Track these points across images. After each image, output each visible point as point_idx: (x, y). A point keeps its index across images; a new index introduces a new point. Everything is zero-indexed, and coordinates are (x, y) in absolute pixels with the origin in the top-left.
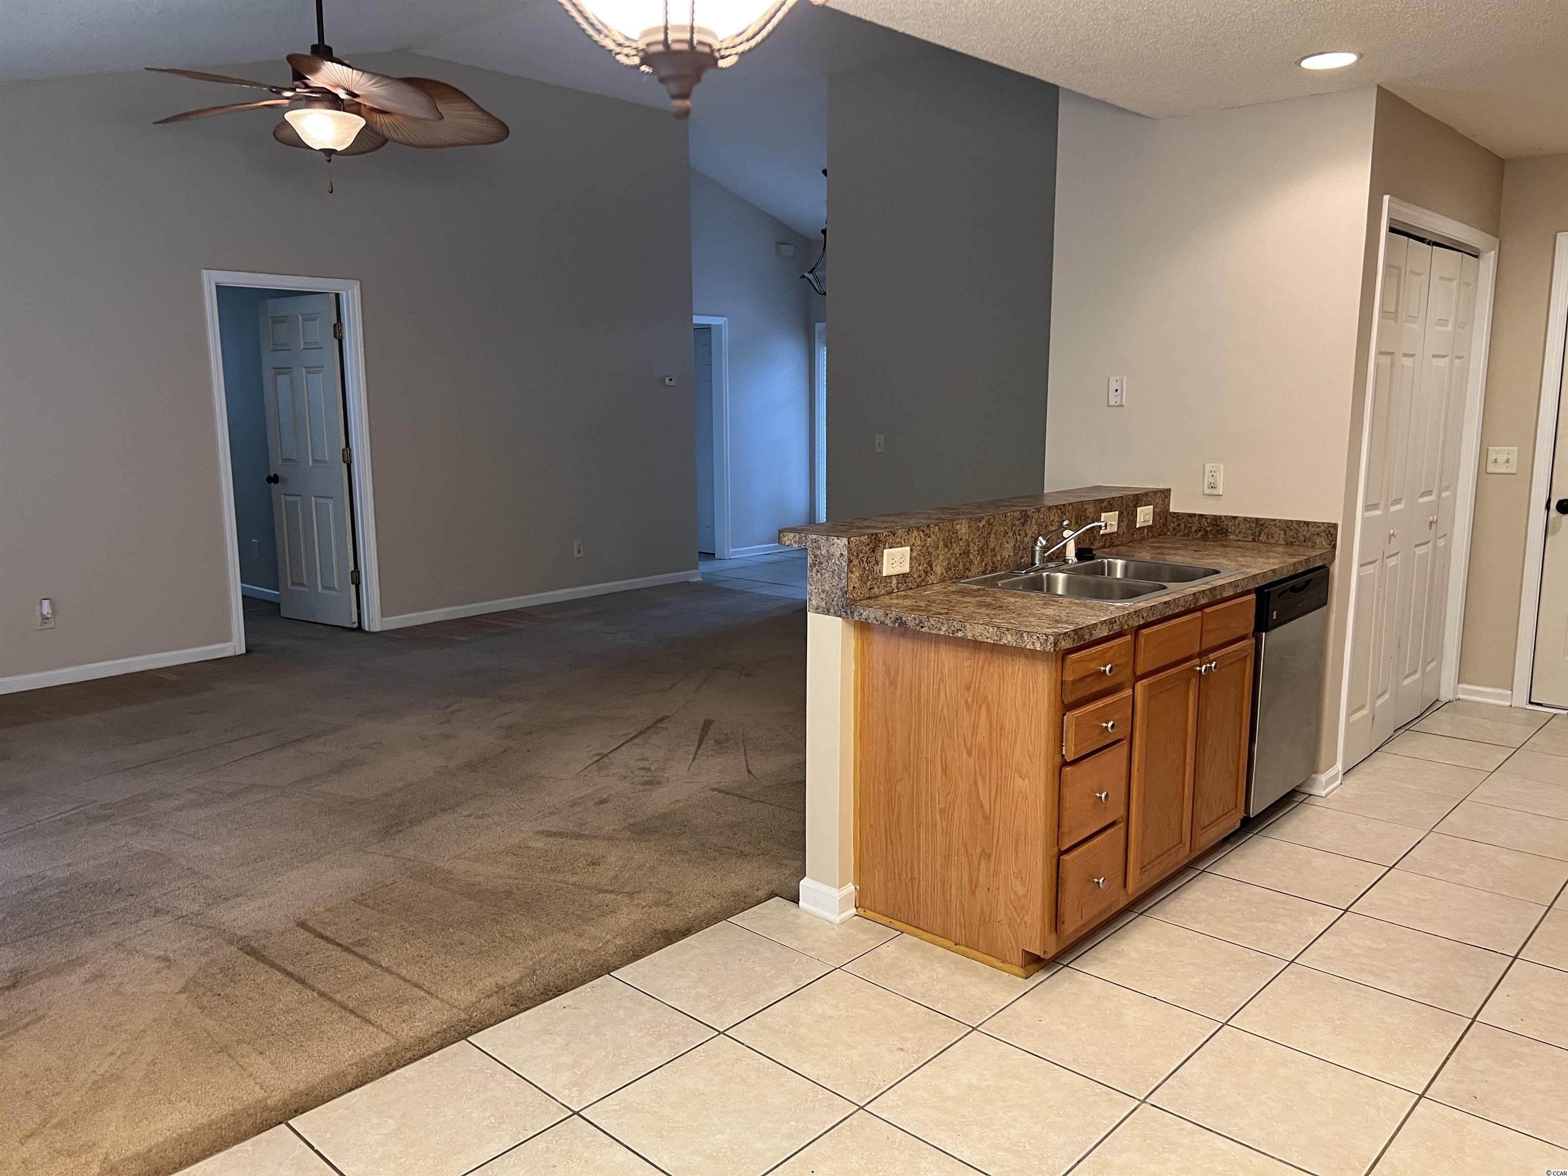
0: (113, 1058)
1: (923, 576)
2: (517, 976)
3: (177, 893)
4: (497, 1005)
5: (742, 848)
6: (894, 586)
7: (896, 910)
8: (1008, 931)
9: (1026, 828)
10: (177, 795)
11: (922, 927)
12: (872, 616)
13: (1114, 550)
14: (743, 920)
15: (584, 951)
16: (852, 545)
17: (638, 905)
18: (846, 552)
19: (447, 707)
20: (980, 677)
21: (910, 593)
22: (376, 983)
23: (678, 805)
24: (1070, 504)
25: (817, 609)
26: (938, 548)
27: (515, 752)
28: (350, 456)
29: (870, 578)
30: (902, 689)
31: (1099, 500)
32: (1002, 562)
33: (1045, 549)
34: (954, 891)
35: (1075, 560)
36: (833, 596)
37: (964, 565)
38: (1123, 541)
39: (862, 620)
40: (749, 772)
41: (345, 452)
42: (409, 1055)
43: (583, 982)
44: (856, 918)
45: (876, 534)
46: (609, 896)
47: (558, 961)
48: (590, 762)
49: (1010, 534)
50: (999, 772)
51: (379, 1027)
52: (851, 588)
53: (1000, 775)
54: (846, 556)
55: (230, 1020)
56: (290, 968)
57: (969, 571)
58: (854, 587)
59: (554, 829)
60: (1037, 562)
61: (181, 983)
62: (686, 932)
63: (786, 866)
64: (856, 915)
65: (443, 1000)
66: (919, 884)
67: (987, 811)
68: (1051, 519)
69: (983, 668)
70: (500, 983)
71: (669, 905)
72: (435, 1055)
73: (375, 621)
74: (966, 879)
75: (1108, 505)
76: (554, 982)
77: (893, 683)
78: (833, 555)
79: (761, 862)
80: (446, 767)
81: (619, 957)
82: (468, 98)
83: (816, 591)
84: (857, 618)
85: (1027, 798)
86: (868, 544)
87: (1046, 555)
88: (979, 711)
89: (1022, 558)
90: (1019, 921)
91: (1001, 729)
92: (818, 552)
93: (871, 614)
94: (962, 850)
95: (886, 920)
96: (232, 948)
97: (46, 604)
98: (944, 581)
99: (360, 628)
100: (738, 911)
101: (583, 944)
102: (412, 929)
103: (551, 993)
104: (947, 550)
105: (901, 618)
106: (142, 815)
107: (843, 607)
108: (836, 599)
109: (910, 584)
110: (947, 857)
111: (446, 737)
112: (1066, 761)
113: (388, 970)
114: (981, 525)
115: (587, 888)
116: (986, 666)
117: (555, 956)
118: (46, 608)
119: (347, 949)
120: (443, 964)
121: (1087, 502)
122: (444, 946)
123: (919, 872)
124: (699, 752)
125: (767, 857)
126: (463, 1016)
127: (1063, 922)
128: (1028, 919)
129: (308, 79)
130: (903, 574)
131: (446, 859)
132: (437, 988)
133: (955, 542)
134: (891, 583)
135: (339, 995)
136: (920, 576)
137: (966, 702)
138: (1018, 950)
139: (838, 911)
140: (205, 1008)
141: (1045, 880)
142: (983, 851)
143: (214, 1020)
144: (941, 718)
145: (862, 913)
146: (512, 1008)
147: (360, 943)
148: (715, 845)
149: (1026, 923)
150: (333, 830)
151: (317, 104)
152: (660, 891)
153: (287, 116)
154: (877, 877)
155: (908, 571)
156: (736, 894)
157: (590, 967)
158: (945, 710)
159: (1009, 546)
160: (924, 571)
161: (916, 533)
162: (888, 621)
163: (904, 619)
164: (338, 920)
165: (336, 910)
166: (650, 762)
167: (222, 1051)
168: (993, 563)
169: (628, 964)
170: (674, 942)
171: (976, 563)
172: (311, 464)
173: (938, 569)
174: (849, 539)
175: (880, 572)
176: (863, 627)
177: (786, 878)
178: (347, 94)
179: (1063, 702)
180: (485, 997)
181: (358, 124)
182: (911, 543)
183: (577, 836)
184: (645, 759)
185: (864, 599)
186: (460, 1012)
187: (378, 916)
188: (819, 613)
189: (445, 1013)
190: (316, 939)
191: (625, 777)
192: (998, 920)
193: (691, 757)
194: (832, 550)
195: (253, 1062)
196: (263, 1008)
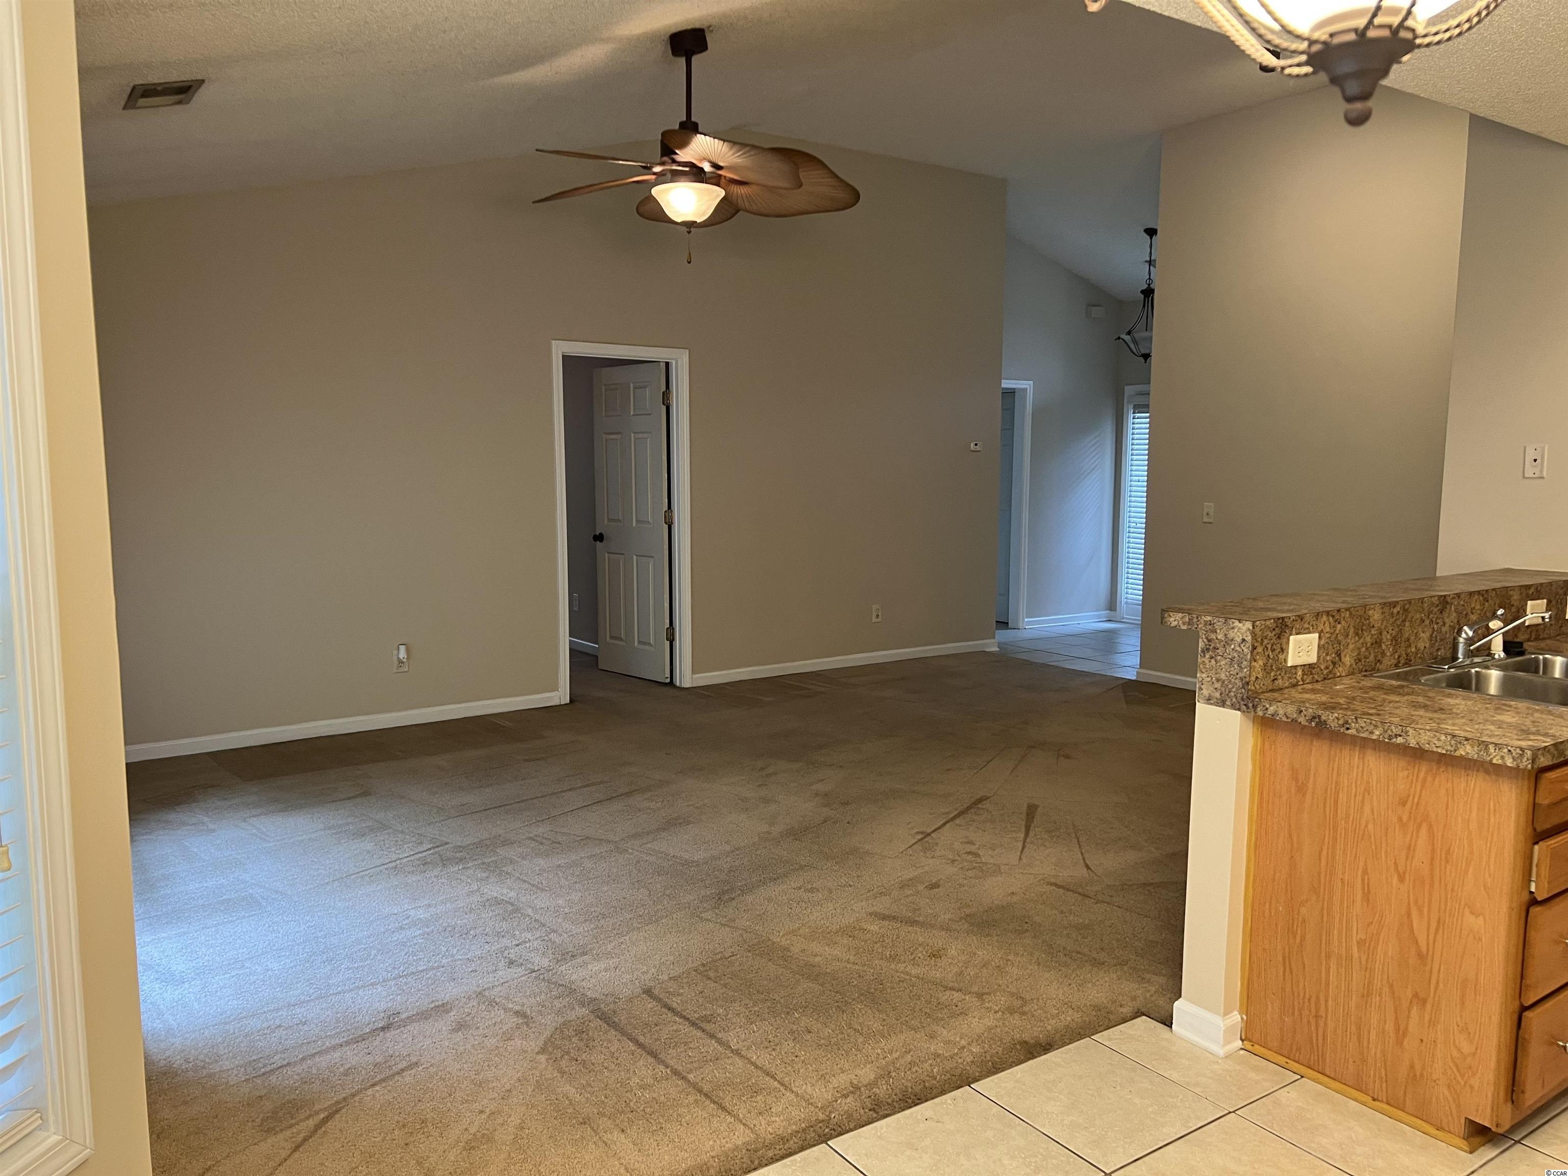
0: (484, 1116)
1: (1331, 668)
2: (872, 1077)
3: (528, 945)
4: (855, 1108)
5: (1095, 955)
6: (1299, 678)
7: (1294, 1050)
8: (1446, 1092)
9: (1477, 974)
10: (519, 842)
11: (1328, 1073)
12: (1281, 712)
13: (1542, 644)
14: (1110, 1039)
15: (939, 1055)
16: (1257, 630)
17: (989, 1009)
18: (1250, 638)
19: (762, 769)
20: (1421, 791)
21: (1318, 686)
22: (728, 1067)
23: (1015, 899)
24: (1493, 590)
25: (1209, 700)
26: (1347, 636)
27: (835, 823)
28: (671, 518)
29: (1274, 667)
30: (1313, 798)
31: (1527, 586)
32: (1417, 654)
33: (1470, 641)
34: (1373, 1036)
35: (1502, 655)
36: (1230, 686)
37: (1375, 656)
38: (1549, 634)
39: (1267, 715)
40: (1088, 867)
41: (667, 514)
42: (770, 1154)
43: (943, 1092)
44: (1242, 1052)
45: (1283, 618)
46: (956, 995)
47: (913, 1064)
48: (914, 841)
49: (1427, 622)
50: (1442, 903)
51: (736, 1117)
52: (1253, 679)
53: (1443, 907)
54: (1250, 642)
55: (589, 1089)
56: (641, 1039)
57: (1381, 663)
58: (1257, 678)
59: (887, 913)
60: (1460, 655)
61: (540, 1043)
62: (1048, 1047)
63: (1149, 981)
64: (1242, 1049)
65: (797, 1095)
66: (1326, 1023)
67: (1424, 949)
68: (1473, 606)
69: (1424, 780)
70: (855, 1082)
71: (1024, 1013)
72: (797, 1157)
73: (686, 678)
74: (1390, 1026)
75: (1535, 592)
76: (912, 1088)
77: (1301, 790)
78: (1232, 640)
79: (1119, 973)
80: (769, 833)
81: (978, 1067)
82: (827, 167)
83: (1209, 679)
84: (1260, 713)
85: (1480, 939)
86: (1274, 629)
87: (1472, 648)
88: (1418, 832)
89: (1438, 650)
90: (1462, 1083)
91: (1448, 852)
92: (1213, 636)
93: (1280, 709)
94: (1386, 989)
95: (1282, 1060)
96: (584, 1010)
97: (402, 648)
98: (1353, 674)
99: (671, 684)
100: (1102, 1028)
101: (935, 1047)
102: (756, 1009)
103: (910, 1101)
104: (1357, 638)
105: (1319, 716)
106: (490, 860)
107: (1243, 699)
108: (1234, 690)
109: (1316, 676)
110: (1366, 995)
111: (766, 801)
112: (1535, 898)
113: (737, 1053)
114: (1395, 611)
115: (933, 983)
116: (1429, 779)
117: (909, 1058)
118: (402, 654)
119: (693, 1024)
120: (792, 1053)
121: (1512, 588)
122: (792, 1032)
123: (1327, 1011)
124: (1028, 840)
125: (1126, 968)
126: (821, 1116)
127: (1523, 1092)
128: (1475, 1082)
129: (677, 154)
130: (1309, 665)
131: (781, 934)
132: (790, 1080)
133: (1366, 631)
134: (1296, 673)
135: (692, 1076)
136: (1327, 668)
137: (1400, 819)
138: (1459, 1118)
139: (1222, 1043)
140: (565, 1072)
141: (1503, 1038)
142: (1416, 995)
143: (574, 1087)
144: (1363, 835)
145: (1249, 1047)
146: (871, 1113)
147: (707, 1019)
148: (1064, 948)
149: (1472, 1087)
150: (668, 892)
151: (683, 178)
152: (1012, 994)
153: (655, 191)
154: (1270, 1009)
155: (1315, 661)
156: (1097, 1008)
157: (948, 1075)
158: (1370, 826)
159: (1425, 636)
160: (1332, 662)
161: (1325, 618)
162: (1301, 719)
163: (1323, 718)
164: (682, 991)
165: (680, 980)
166: (977, 846)
167: (585, 1123)
168: (1407, 655)
169: (988, 1076)
170: (1036, 1057)
171: (1388, 654)
172: (634, 524)
173: (1347, 660)
174: (1254, 622)
175: (1285, 661)
176: (1266, 724)
177: (1151, 996)
178: (712, 166)
179: (1535, 829)
180: (841, 1097)
181: (718, 196)
182: (1320, 629)
183: (913, 923)
184: (972, 843)
185: (1267, 692)
186: (817, 1110)
187: (721, 991)
188: (1211, 704)
189: (802, 1110)
190: (663, 1009)
191: (953, 861)
192: (1434, 1078)
193: (1020, 845)
194: (1231, 634)
195: (615, 1139)
196: (619, 1080)
